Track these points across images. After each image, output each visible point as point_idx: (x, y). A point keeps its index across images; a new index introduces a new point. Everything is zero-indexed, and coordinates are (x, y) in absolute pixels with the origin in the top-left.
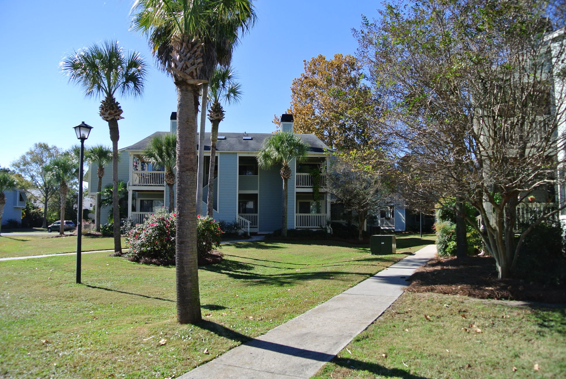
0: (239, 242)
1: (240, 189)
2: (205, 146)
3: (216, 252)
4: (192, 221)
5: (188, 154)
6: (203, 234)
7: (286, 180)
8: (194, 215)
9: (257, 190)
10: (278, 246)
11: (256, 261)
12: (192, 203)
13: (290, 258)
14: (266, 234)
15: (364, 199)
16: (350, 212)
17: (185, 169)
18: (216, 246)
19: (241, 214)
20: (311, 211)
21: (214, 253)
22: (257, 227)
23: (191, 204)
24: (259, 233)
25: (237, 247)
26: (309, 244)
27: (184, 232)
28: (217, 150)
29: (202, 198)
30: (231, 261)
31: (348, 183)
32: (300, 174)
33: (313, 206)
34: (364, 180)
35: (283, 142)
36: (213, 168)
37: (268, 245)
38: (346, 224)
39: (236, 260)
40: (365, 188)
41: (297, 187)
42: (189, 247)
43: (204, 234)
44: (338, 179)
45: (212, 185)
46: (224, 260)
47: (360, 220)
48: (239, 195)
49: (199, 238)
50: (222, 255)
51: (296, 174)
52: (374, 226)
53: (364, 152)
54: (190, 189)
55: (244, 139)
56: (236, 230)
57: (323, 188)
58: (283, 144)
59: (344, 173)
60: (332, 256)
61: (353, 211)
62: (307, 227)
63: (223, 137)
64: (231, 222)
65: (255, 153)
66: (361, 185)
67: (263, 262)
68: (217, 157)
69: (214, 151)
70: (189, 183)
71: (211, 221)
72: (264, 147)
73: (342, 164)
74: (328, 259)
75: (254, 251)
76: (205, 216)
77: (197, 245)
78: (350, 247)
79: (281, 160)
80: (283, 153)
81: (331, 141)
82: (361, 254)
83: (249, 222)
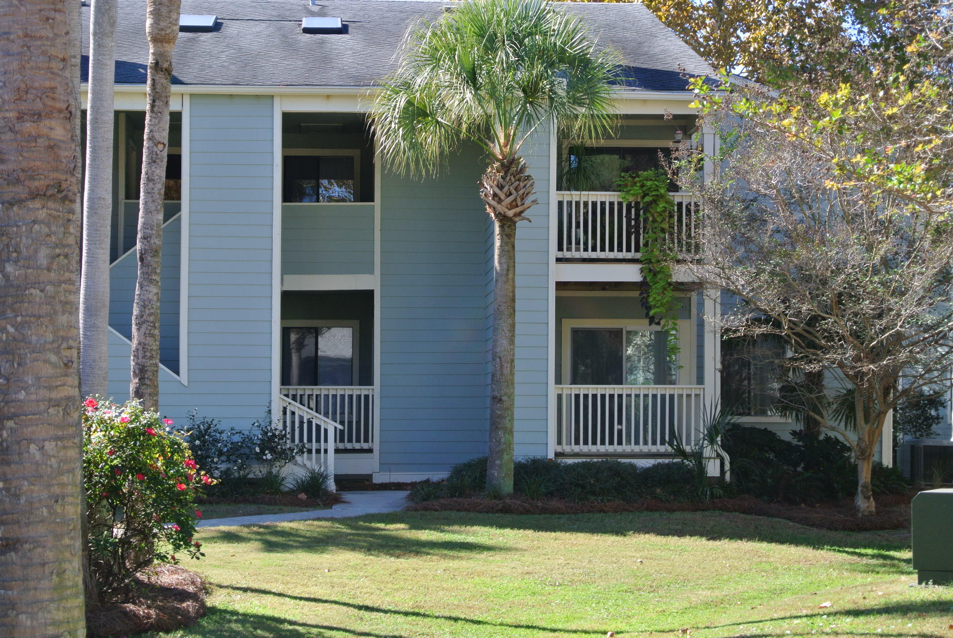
0: (286, 525)
1: (286, 269)
2: (119, 65)
3: (173, 572)
4: (57, 438)
5: (38, 116)
6: (113, 491)
7: (507, 223)
8: (66, 413)
9: (371, 272)
10: (470, 539)
11: (366, 614)
12: (57, 351)
13: (531, 600)
14: (413, 485)
15: (880, 316)
16: (816, 379)
17: (20, 191)
18: (177, 547)
19: (292, 389)
20: (631, 371)
21: (166, 577)
22: (370, 451)
23: (53, 358)
24: (378, 479)
25: (270, 547)
26: (620, 531)
27: (17, 496)
28: (176, 81)
29: (105, 313)
30: (245, 618)
31: (806, 238)
32: (575, 196)
33: (638, 347)
34: (885, 226)
35: (491, 45)
36: (161, 172)
37: (425, 535)
38: (794, 433)
39: (269, 612)
40: (888, 263)
41: (559, 260)
42: (43, 565)
43: (119, 488)
44: (756, 220)
45: (155, 253)
46: (213, 610)
47: (860, 415)
48: (286, 296)
49: (91, 506)
50: (206, 588)
51: (555, 196)
52: (929, 442)
53: (888, 99)
54: (49, 288)
55: (307, 31)
56: (270, 462)
57: (684, 261)
58: (494, 50)
59: (787, 191)
60: (729, 589)
61: (826, 373)
62: (608, 448)
63: (209, 21)
64: (245, 426)
65: (363, 96)
66: (870, 248)
67: (401, 619)
68: (176, 119)
69: (165, 88)
70: (43, 257)
71: (150, 426)
72: (403, 71)
73: (776, 149)
74: (707, 605)
75: (354, 568)
76: (120, 402)
77: (85, 542)
78: (816, 543)
79: (484, 130)
80: (493, 94)
81: (725, 38)
82: (870, 578)
83: (331, 426)
